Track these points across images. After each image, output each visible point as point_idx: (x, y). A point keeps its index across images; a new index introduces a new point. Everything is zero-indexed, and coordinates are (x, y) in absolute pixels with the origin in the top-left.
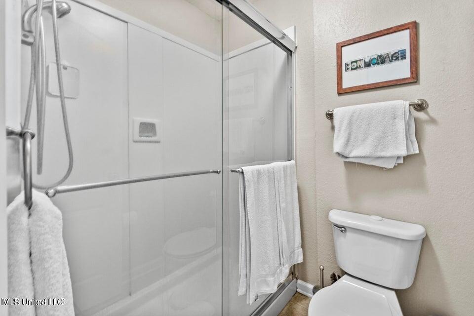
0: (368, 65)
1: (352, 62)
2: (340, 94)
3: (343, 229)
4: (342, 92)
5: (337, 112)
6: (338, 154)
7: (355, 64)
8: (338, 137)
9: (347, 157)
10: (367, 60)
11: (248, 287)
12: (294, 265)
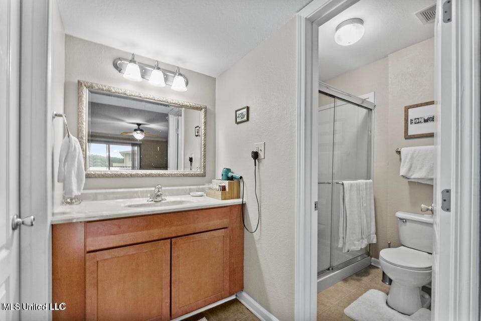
0: (426, 121)
1: (415, 119)
2: (406, 139)
3: (404, 221)
4: (407, 137)
5: (404, 151)
6: (403, 176)
7: (417, 120)
8: (403, 166)
9: (408, 179)
10: (426, 118)
11: (344, 243)
12: (370, 244)
